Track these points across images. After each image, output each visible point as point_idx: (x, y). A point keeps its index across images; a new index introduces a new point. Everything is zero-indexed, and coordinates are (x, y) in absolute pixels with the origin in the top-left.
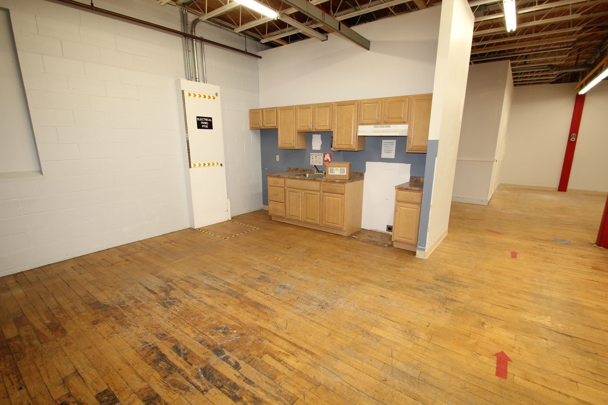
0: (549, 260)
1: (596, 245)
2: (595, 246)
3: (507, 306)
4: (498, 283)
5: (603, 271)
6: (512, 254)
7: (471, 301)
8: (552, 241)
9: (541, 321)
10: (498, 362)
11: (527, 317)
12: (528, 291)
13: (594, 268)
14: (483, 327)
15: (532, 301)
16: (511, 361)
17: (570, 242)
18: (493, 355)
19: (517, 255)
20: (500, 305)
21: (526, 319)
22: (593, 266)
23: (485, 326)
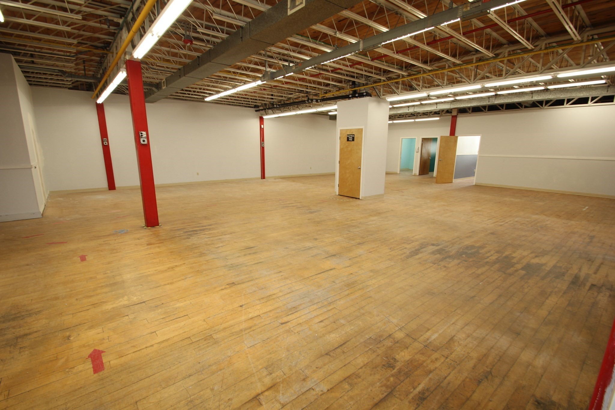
0: (115, 251)
1: (146, 227)
2: (145, 228)
3: (88, 308)
4: (73, 292)
5: (154, 244)
6: (81, 258)
7: (48, 323)
8: (114, 234)
9: (121, 303)
10: (93, 362)
11: (108, 307)
12: (103, 284)
13: (148, 245)
14: (69, 340)
15: (109, 292)
16: (105, 352)
17: (127, 230)
18: (87, 359)
19: (86, 257)
20: (81, 311)
21: (108, 309)
22: (147, 243)
23: (72, 338)
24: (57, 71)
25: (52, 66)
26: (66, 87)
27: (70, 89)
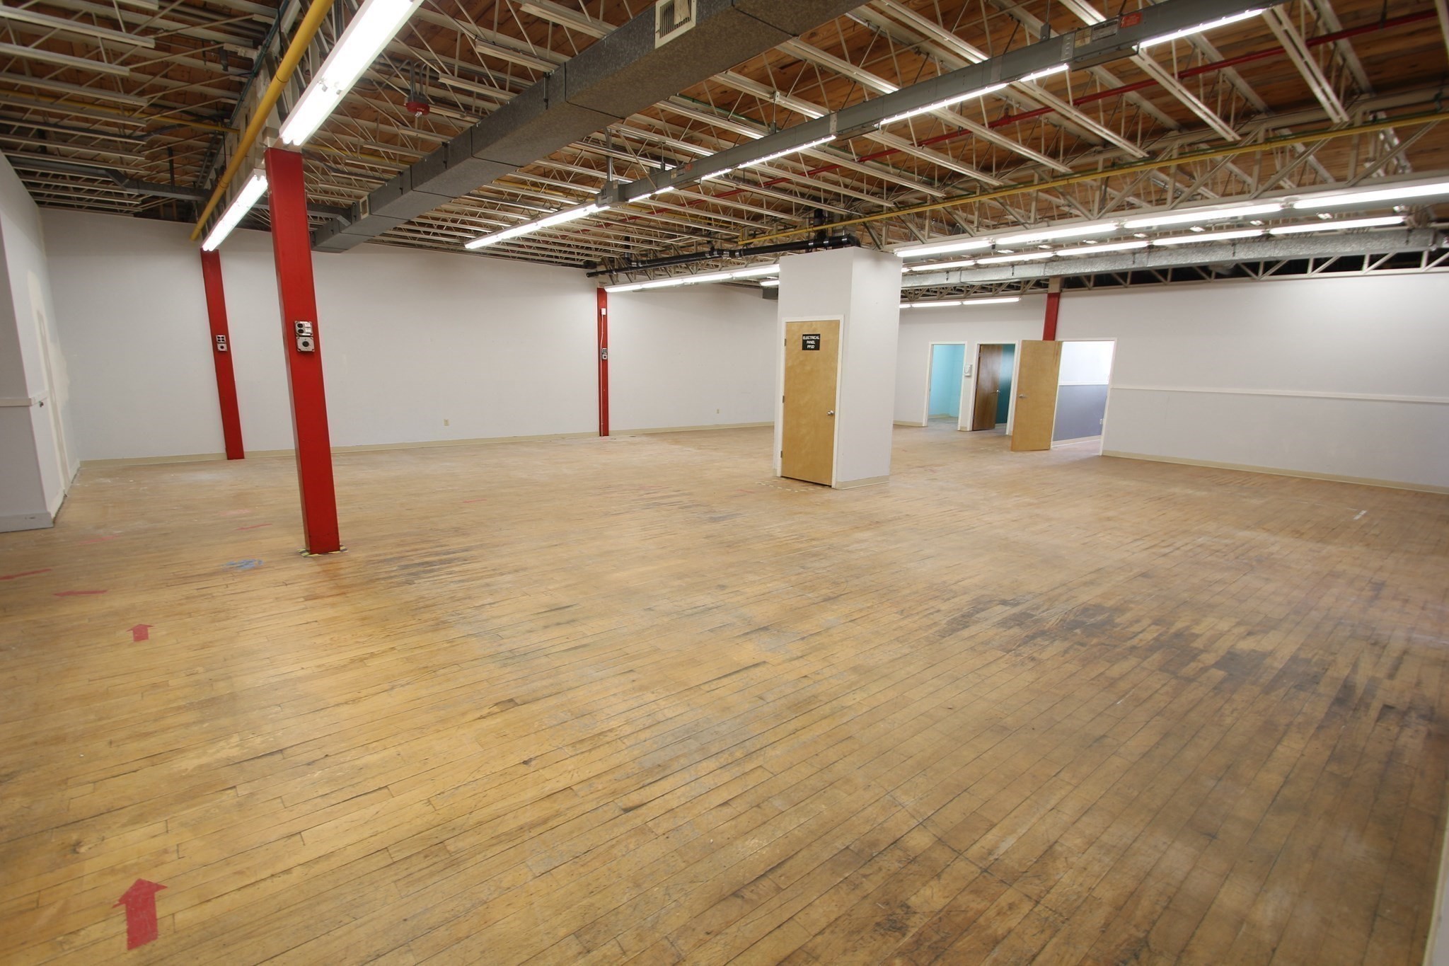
0: (222, 615)
1: (306, 554)
2: (305, 557)
3: (135, 766)
4: (104, 722)
5: (322, 597)
6: (135, 633)
7: (28, 808)
8: (225, 571)
9: (223, 754)
10: (130, 915)
11: (188, 763)
12: (182, 703)
13: (307, 599)
14: (76, 855)
15: (194, 723)
16: (164, 887)
17: (260, 562)
18: (115, 906)
19: (150, 630)
20: (115, 773)
21: (187, 769)
22: (306, 594)
23: (83, 850)
24: (103, 172)
25: (92, 160)
26: (128, 212)
27: (136, 215)
